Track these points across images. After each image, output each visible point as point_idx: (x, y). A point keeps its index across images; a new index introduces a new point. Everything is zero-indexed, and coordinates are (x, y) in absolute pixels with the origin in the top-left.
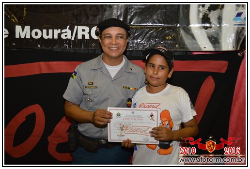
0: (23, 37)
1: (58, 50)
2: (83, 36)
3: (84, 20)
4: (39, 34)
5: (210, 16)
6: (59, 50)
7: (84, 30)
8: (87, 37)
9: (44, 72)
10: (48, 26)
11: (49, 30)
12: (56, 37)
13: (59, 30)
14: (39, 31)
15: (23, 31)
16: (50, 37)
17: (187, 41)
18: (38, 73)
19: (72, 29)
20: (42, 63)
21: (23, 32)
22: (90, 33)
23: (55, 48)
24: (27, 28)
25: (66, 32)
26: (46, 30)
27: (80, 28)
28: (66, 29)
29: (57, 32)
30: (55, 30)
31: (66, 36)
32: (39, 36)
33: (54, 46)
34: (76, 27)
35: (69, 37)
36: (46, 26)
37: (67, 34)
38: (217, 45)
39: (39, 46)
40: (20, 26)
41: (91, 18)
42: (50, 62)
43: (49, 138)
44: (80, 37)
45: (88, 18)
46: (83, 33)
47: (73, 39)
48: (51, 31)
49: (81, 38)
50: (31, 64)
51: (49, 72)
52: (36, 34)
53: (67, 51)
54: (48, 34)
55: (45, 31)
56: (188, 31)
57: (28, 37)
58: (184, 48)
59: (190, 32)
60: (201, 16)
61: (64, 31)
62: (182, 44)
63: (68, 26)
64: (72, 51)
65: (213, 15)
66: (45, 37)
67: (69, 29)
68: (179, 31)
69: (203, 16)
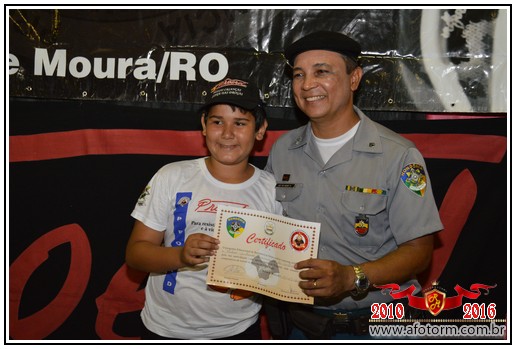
0: (49, 72)
1: (125, 104)
2: (183, 74)
3: (184, 39)
4: (84, 67)
5: (466, 34)
6: (128, 104)
7: (183, 62)
8: (191, 76)
9: (93, 151)
10: (105, 50)
11: (109, 59)
12: (122, 75)
13: (131, 60)
14: (85, 62)
15: (50, 60)
16: (110, 74)
17: (414, 90)
18: (80, 153)
19: (157, 58)
20: (90, 132)
21: (50, 63)
22: (196, 67)
23: (119, 99)
24: (60, 55)
25: (145, 65)
26: (100, 59)
27: (176, 56)
28: (145, 57)
29: (125, 63)
30: (121, 61)
31: (144, 73)
32: (85, 73)
33: (118, 94)
34: (167, 54)
35: (151, 75)
36: (100, 50)
37: (147, 69)
38: (480, 99)
39: (85, 94)
40: (46, 50)
41: (200, 34)
42: (108, 131)
43: (100, 301)
44: (174, 76)
45: (193, 34)
46: (183, 67)
47: (159, 80)
48: (111, 62)
49: (177, 78)
50: (66, 133)
51: (104, 153)
52: (80, 67)
53: (145, 106)
54: (104, 69)
55: (98, 61)
56: (416, 67)
57: (61, 73)
58: (406, 105)
59: (421, 71)
60: (446, 34)
61: (139, 62)
62: (402, 97)
63: (151, 52)
64: (156, 106)
65: (473, 34)
66: (99, 74)
67: (151, 58)
68: (397, 66)
69: (451, 33)
